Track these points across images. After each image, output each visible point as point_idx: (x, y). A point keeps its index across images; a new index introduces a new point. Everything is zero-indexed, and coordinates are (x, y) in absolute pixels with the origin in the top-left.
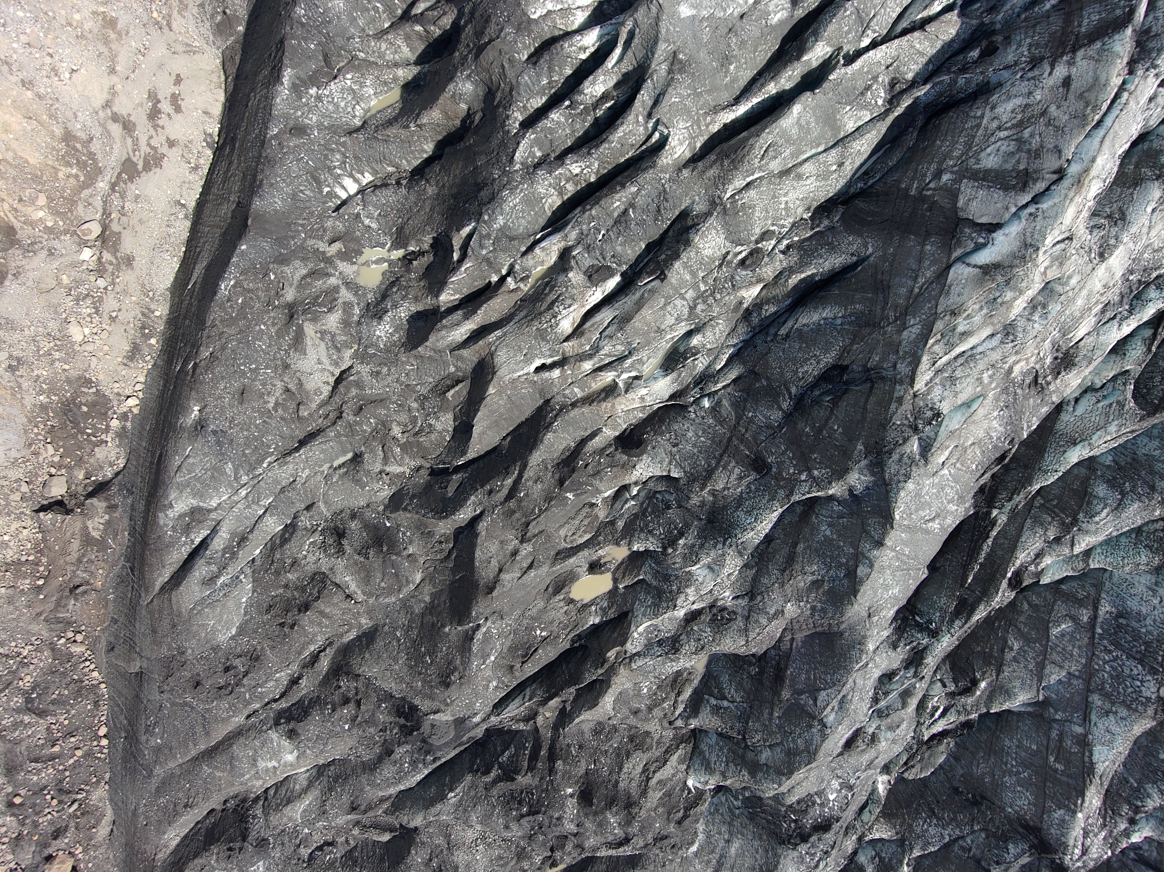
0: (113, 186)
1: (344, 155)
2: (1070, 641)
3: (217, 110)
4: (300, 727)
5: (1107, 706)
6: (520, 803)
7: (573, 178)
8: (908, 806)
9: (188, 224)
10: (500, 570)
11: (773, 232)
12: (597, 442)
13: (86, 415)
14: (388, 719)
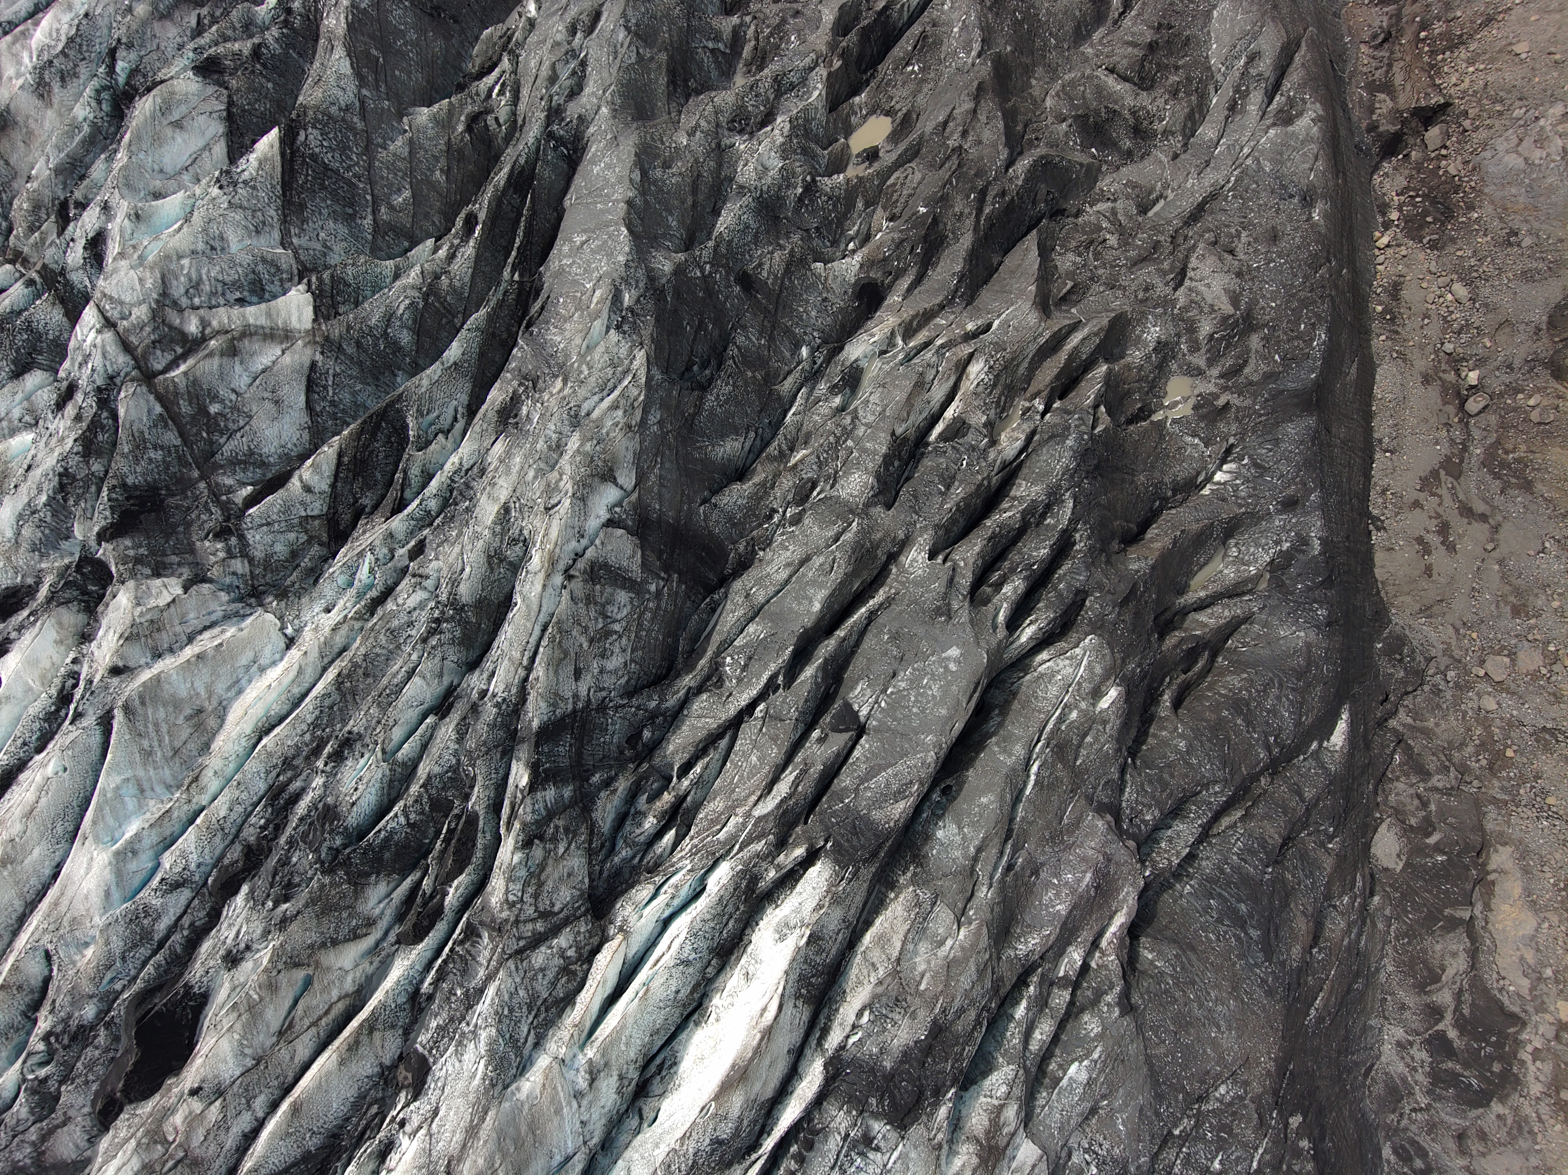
0: (1465, 449)
1: (1237, 497)
2: (392, 184)
3: (1379, 557)
5: (348, 117)
7: (1007, 510)
10: (975, 112)
11: (791, 525)
12: (905, 283)
13: (1426, 213)
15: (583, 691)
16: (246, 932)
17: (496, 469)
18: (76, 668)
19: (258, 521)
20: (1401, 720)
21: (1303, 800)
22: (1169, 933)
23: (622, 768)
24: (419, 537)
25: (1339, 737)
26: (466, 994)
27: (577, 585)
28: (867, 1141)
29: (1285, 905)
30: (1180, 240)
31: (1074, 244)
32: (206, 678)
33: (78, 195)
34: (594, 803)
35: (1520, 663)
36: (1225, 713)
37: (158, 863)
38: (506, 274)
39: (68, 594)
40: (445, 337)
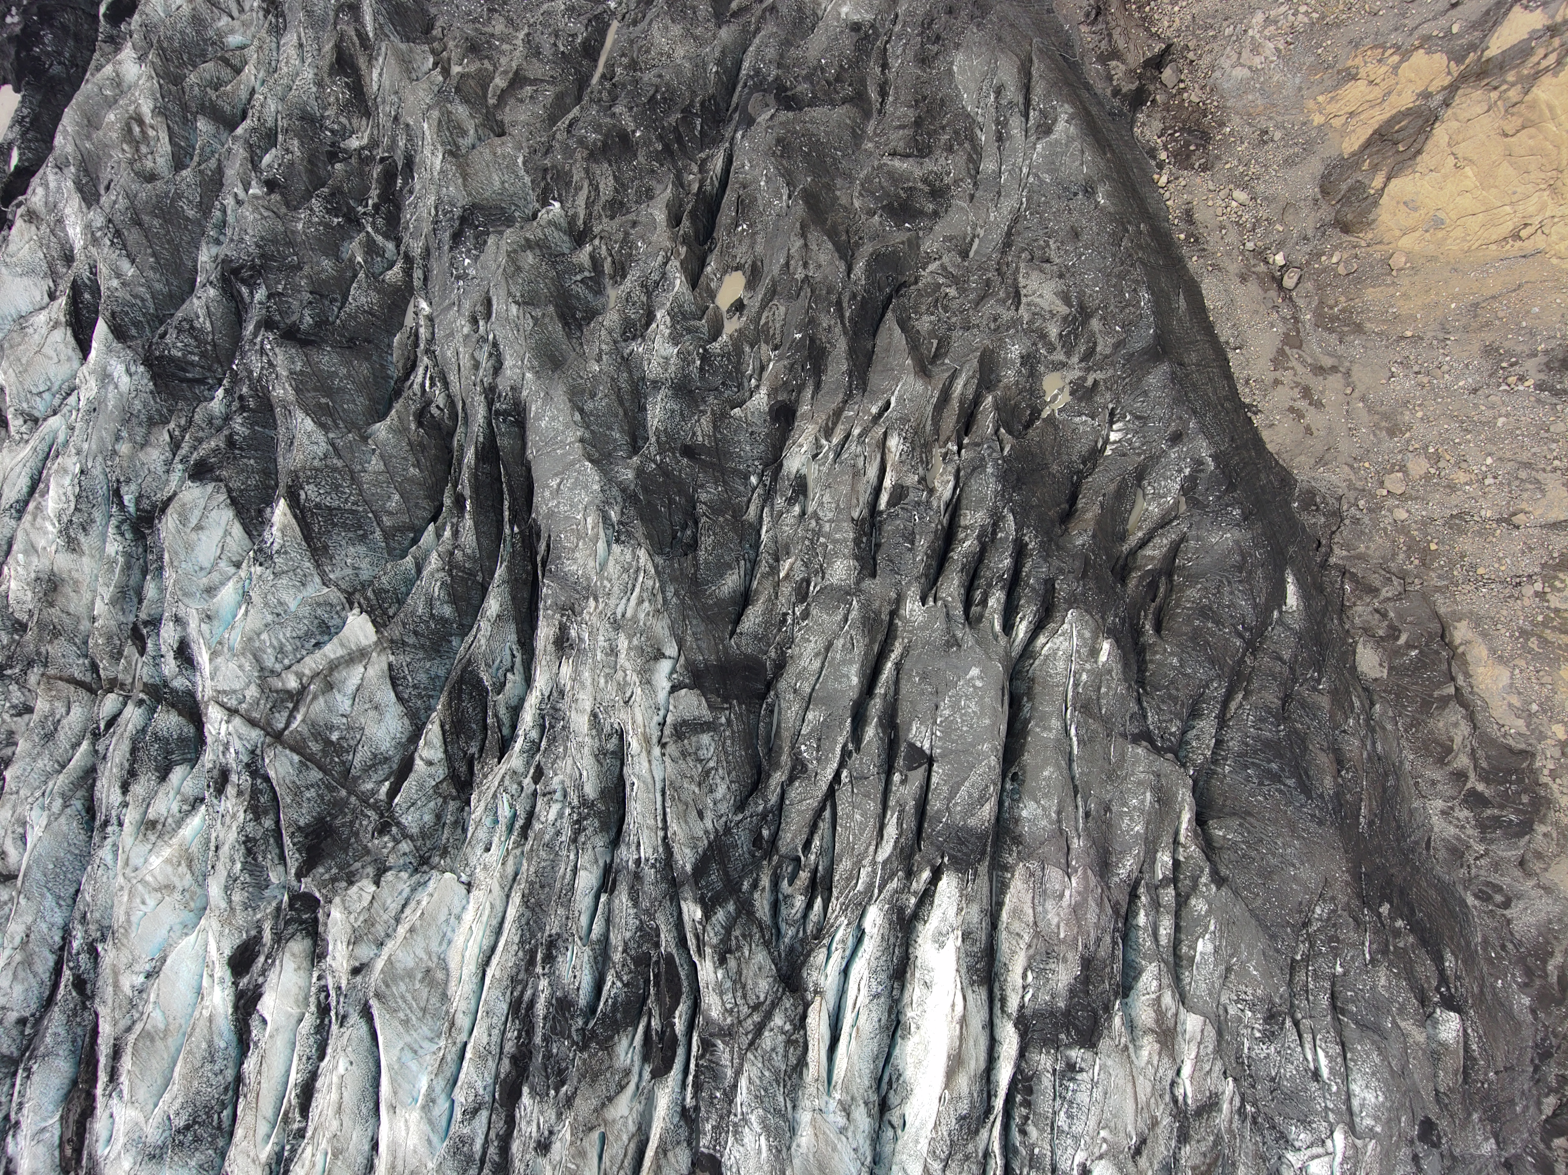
0: (1297, 320)
1: (1134, 448)
2: (382, 496)
3: (1265, 435)
4: (855, 36)
5: (329, 462)
6: (665, 100)
7: (965, 539)
8: (389, 307)
9: (1222, 339)
10: (806, 246)
11: (803, 620)
12: (808, 393)
13: (1187, 144)
14: (799, 88)
15: (709, 825)
16: (545, 1122)
17: (573, 688)
18: (322, 983)
19: (405, 806)
20: (1338, 556)
21: (1284, 663)
22: (1227, 810)
23: (759, 867)
24: (535, 763)
25: (1292, 599)
26: (725, 1093)
27: (671, 749)
28: (1071, 1068)
29: (1305, 749)
30: (1005, 268)
31: (924, 308)
32: (422, 944)
33: (143, 616)
34: (753, 906)
35: (1412, 472)
36: (1197, 623)
37: (453, 1101)
38: (507, 530)
39: (291, 930)
40: (475, 594)
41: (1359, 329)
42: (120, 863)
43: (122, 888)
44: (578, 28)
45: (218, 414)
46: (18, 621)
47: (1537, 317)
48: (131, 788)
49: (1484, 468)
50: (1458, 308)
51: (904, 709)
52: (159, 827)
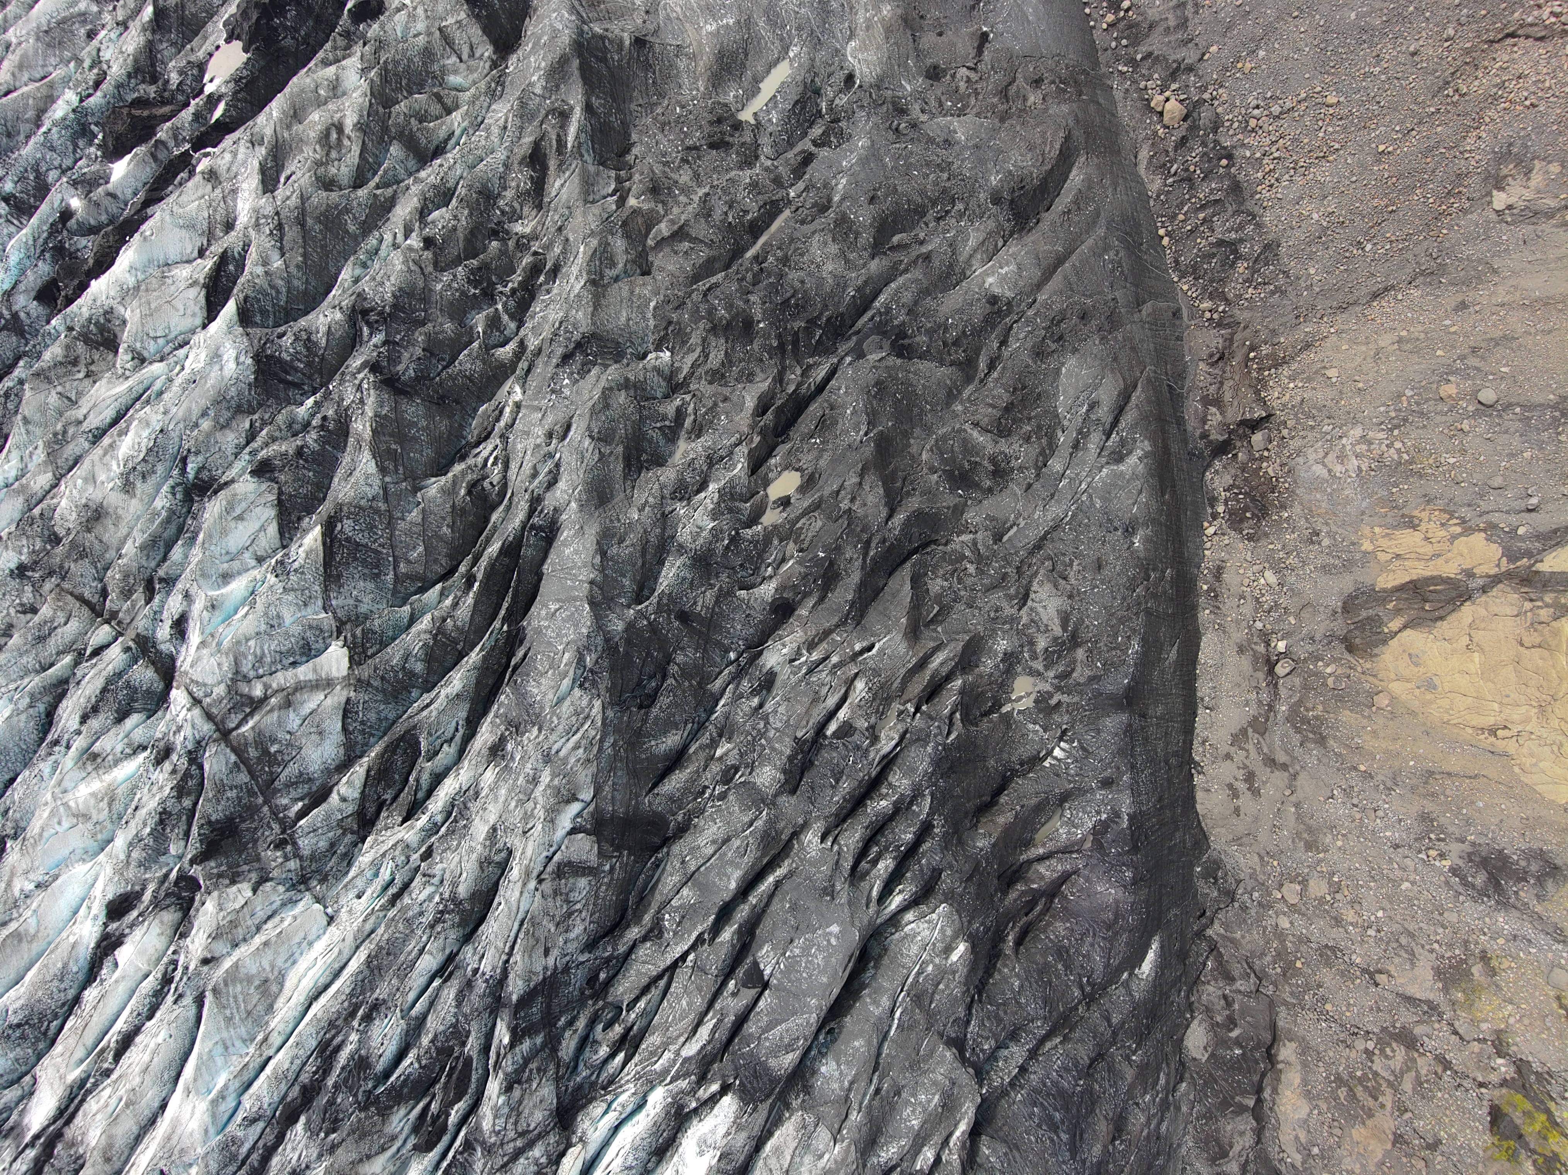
0: (1271, 708)
1: (1068, 774)
2: (409, 544)
3: (1200, 796)
4: (988, 308)
5: (374, 504)
6: (797, 305)
7: (884, 797)
8: (488, 377)
9: (1199, 694)
10: (860, 484)
11: (719, 799)
12: (811, 602)
13: (1246, 509)
14: (918, 339)
15: (551, 962)
16: (306, 1155)
17: (487, 796)
18: (175, 957)
19: (306, 829)
20: (1215, 931)
21: (1110, 1026)
22: (1001, 1134)
24: (429, 843)
25: (1147, 967)
27: (546, 885)
29: (1091, 1111)
30: (1025, 568)
31: (942, 571)
32: (270, 957)
33: (161, 573)
34: (560, 1043)
35: (1310, 889)
36: (1050, 958)
37: (239, 1103)
38: (497, 624)
39: (168, 902)
40: (450, 659)
41: (1322, 741)
42: (53, 782)
43: (46, 804)
44: (752, 207)
45: (300, 419)
46: (55, 534)
47: (1479, 811)
48: (89, 721)
49: (1373, 918)
50: (1414, 767)
51: (766, 924)
52: (99, 760)
